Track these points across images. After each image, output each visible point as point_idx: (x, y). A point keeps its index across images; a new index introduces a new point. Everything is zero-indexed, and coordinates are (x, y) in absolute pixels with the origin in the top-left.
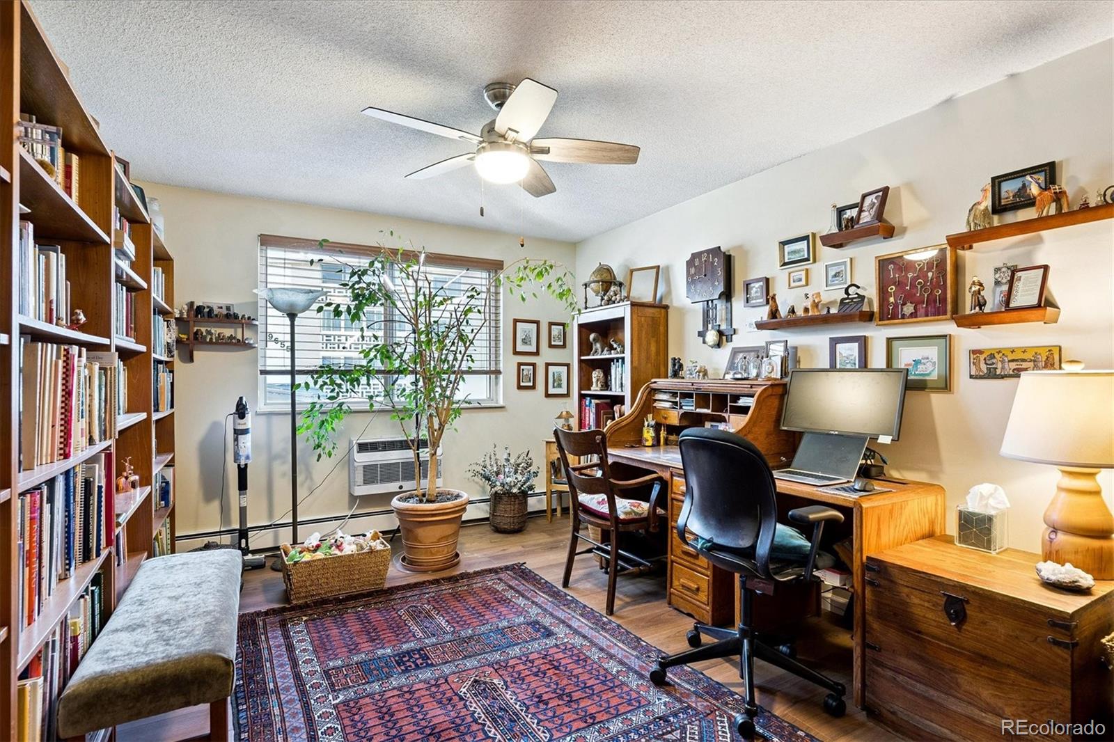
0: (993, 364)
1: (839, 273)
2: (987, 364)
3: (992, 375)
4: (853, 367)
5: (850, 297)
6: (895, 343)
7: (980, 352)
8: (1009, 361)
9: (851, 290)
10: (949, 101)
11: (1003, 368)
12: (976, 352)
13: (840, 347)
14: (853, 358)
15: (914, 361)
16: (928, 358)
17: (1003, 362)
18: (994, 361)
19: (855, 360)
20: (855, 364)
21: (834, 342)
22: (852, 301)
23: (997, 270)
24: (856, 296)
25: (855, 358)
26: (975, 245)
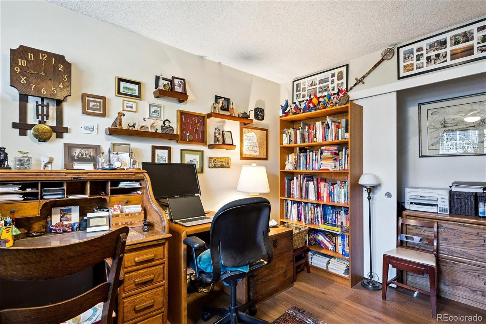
0: (215, 163)
1: (157, 111)
2: (214, 163)
3: (215, 167)
4: (165, 162)
5: (166, 126)
6: (183, 152)
7: (212, 158)
8: (220, 162)
9: (167, 123)
10: (202, 57)
11: (218, 164)
12: (210, 158)
13: (158, 151)
14: (164, 157)
15: (190, 160)
16: (195, 160)
17: (218, 162)
18: (216, 162)
19: (166, 159)
20: (165, 161)
21: (155, 148)
22: (167, 129)
23: (216, 129)
24: (169, 126)
25: (166, 157)
26: (210, 118)
